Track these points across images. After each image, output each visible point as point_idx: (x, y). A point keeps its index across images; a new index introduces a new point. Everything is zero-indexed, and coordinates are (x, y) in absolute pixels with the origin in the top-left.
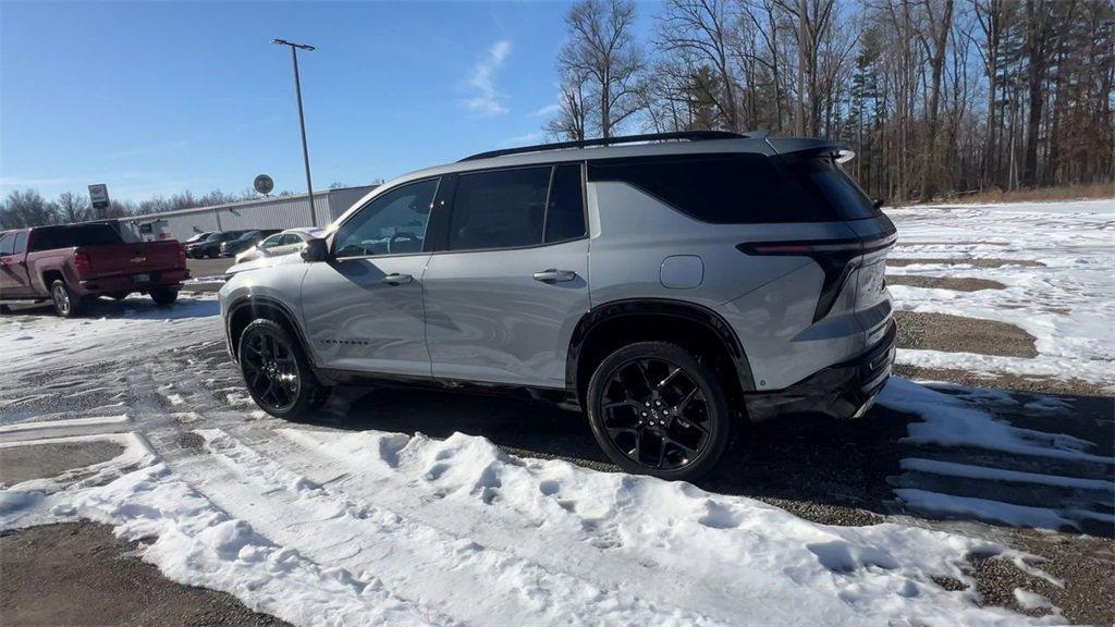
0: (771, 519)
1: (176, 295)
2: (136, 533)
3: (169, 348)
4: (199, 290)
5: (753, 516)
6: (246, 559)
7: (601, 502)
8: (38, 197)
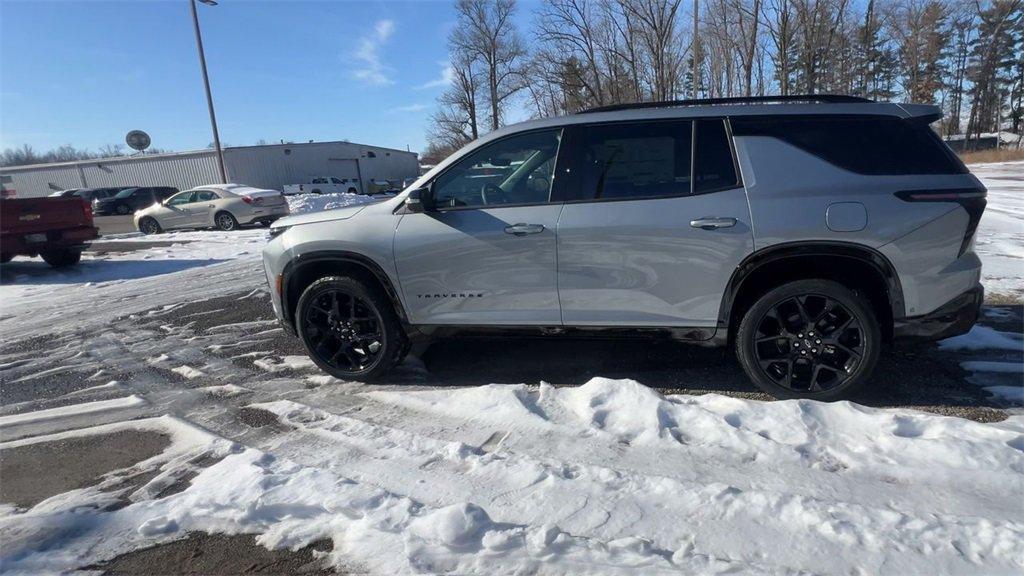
0: (951, 425)
1: (78, 257)
2: (297, 539)
3: (121, 314)
4: (103, 250)
5: (934, 424)
6: (496, 548)
7: (793, 429)
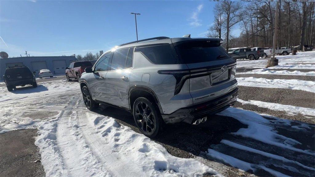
7: (124, 140)
8: (92, 54)
